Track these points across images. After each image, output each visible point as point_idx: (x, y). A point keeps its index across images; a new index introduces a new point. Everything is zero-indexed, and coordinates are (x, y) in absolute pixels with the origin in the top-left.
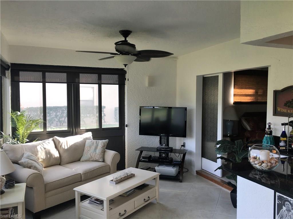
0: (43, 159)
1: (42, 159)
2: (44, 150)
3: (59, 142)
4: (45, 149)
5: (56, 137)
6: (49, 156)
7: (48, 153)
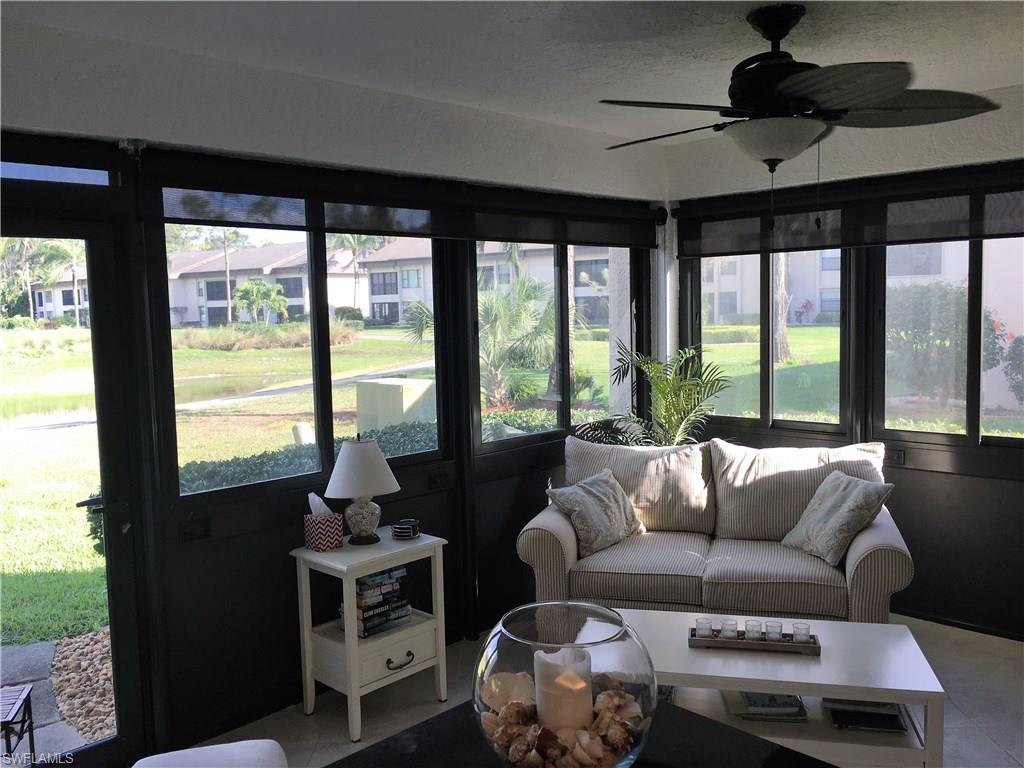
0: (652, 503)
1: (648, 500)
2: (663, 475)
3: (723, 458)
4: (667, 471)
5: (717, 440)
6: (670, 495)
7: (672, 489)
